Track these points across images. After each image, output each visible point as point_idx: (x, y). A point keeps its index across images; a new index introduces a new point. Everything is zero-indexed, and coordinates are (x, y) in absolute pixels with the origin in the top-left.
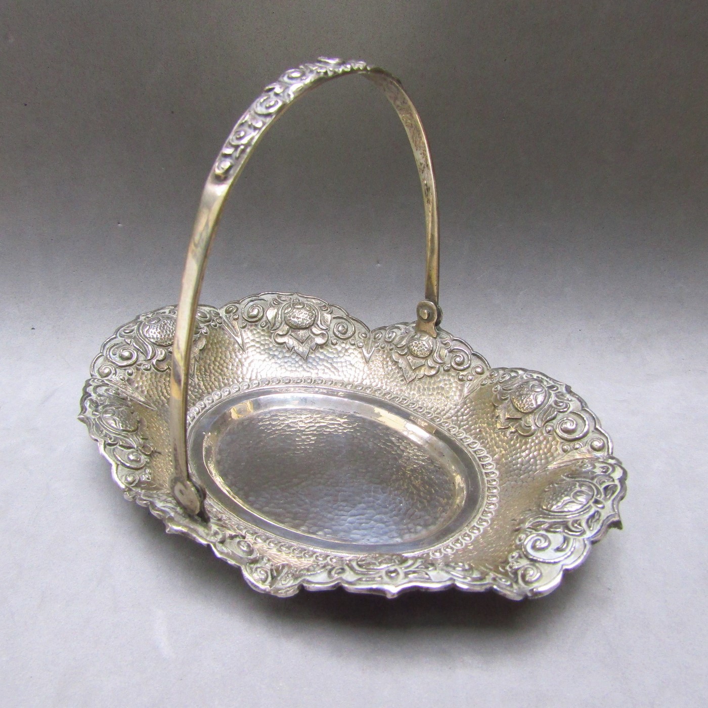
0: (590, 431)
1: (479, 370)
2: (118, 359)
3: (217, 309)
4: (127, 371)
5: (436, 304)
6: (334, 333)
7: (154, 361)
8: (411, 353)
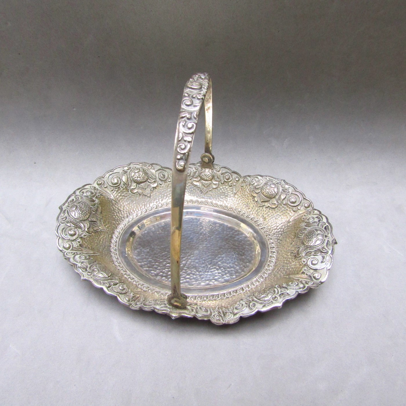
0: (302, 200)
1: (237, 179)
2: (69, 237)
3: (92, 184)
4: (77, 241)
5: (211, 154)
6: (160, 179)
7: (86, 230)
8: (202, 179)
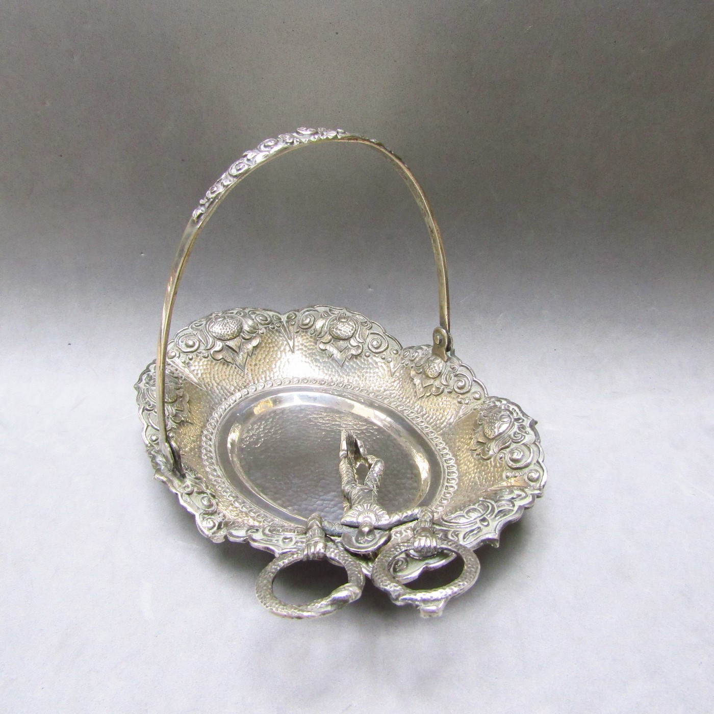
0: (533, 463)
1: (477, 396)
2: (184, 346)
3: (281, 315)
4: (189, 356)
5: (448, 332)
6: (368, 347)
7: (212, 351)
8: (424, 373)
